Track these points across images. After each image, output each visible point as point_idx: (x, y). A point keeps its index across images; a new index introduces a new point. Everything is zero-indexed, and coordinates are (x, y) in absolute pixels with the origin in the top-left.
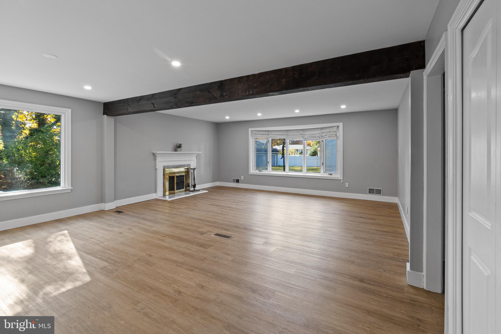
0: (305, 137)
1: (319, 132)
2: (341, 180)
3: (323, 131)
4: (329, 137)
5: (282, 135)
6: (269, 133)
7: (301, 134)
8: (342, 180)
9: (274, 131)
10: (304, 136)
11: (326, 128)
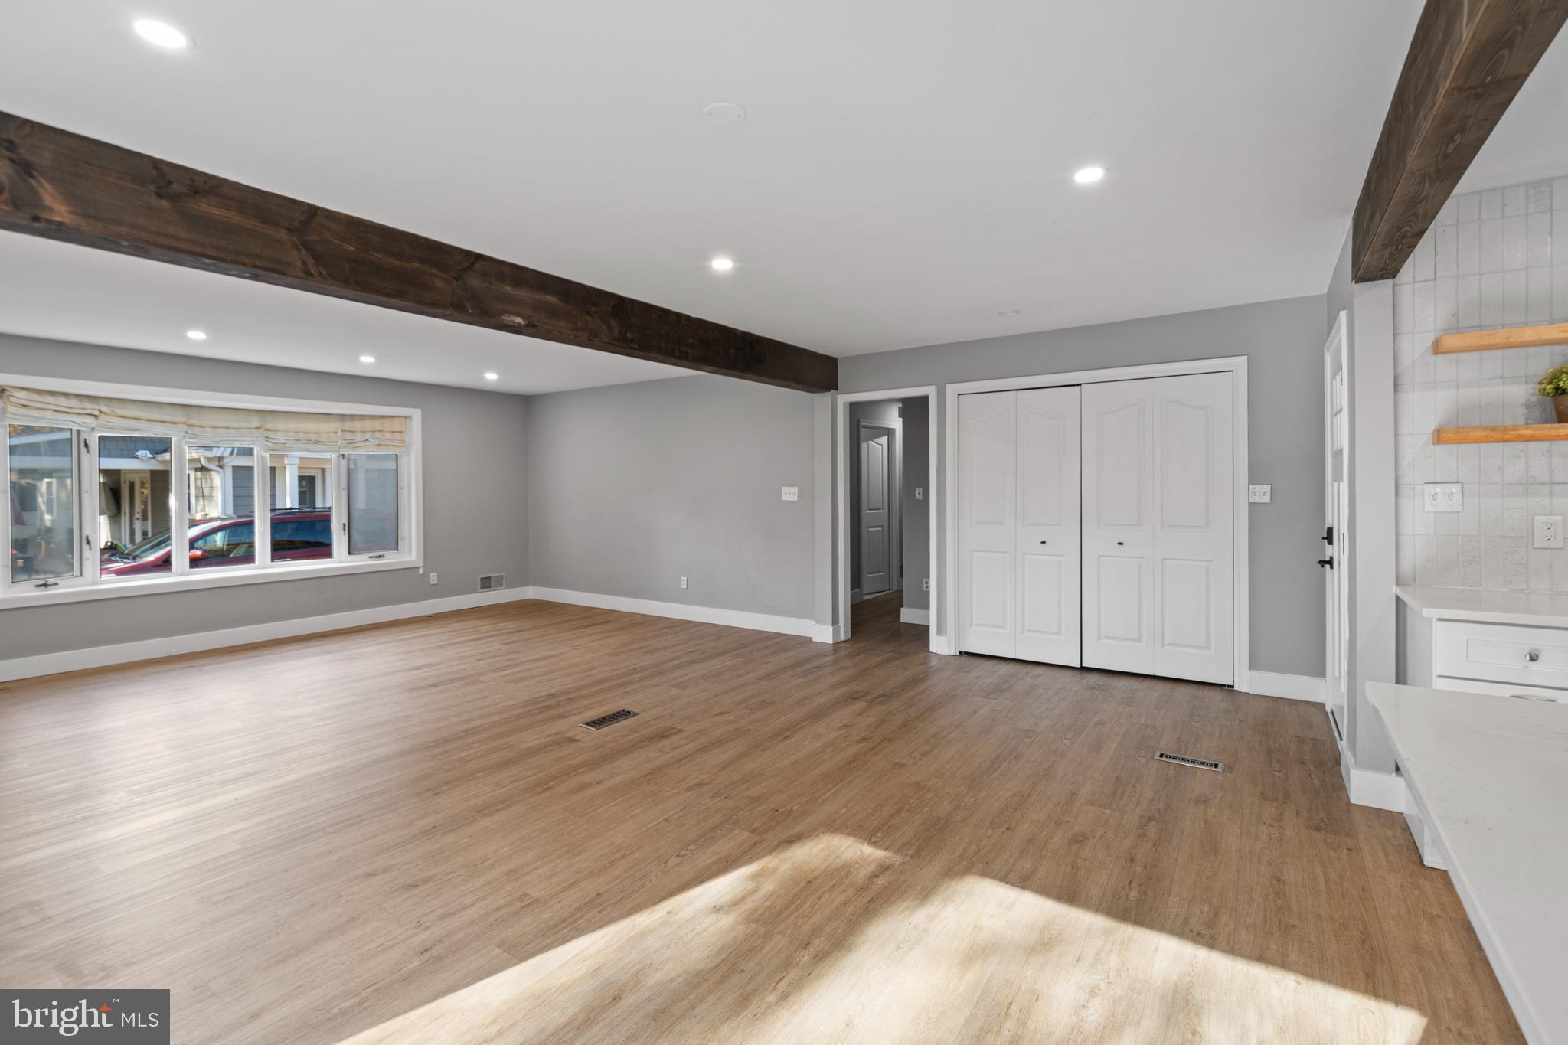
0: (279, 440)
1: (335, 426)
2: (419, 567)
3: (349, 425)
4: (379, 445)
5: (169, 425)
6: (104, 409)
7: (256, 428)
8: (421, 569)
9: (122, 401)
10: (270, 434)
11: (362, 417)
